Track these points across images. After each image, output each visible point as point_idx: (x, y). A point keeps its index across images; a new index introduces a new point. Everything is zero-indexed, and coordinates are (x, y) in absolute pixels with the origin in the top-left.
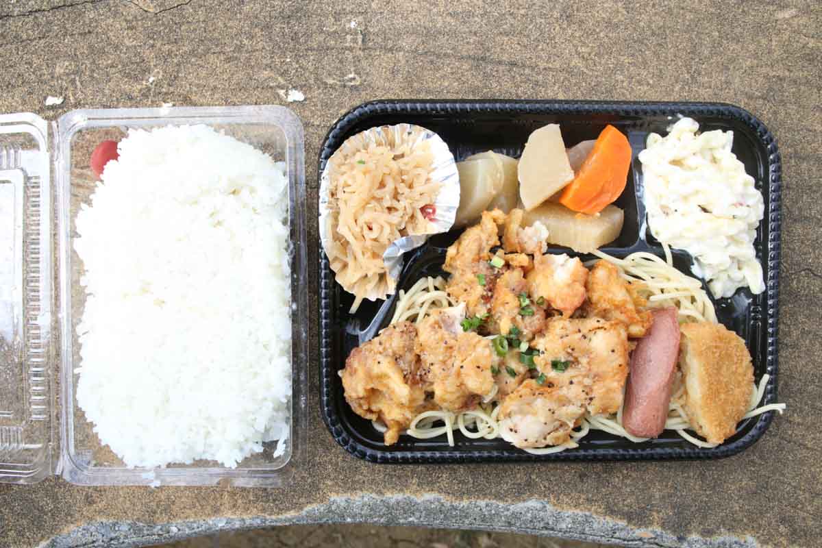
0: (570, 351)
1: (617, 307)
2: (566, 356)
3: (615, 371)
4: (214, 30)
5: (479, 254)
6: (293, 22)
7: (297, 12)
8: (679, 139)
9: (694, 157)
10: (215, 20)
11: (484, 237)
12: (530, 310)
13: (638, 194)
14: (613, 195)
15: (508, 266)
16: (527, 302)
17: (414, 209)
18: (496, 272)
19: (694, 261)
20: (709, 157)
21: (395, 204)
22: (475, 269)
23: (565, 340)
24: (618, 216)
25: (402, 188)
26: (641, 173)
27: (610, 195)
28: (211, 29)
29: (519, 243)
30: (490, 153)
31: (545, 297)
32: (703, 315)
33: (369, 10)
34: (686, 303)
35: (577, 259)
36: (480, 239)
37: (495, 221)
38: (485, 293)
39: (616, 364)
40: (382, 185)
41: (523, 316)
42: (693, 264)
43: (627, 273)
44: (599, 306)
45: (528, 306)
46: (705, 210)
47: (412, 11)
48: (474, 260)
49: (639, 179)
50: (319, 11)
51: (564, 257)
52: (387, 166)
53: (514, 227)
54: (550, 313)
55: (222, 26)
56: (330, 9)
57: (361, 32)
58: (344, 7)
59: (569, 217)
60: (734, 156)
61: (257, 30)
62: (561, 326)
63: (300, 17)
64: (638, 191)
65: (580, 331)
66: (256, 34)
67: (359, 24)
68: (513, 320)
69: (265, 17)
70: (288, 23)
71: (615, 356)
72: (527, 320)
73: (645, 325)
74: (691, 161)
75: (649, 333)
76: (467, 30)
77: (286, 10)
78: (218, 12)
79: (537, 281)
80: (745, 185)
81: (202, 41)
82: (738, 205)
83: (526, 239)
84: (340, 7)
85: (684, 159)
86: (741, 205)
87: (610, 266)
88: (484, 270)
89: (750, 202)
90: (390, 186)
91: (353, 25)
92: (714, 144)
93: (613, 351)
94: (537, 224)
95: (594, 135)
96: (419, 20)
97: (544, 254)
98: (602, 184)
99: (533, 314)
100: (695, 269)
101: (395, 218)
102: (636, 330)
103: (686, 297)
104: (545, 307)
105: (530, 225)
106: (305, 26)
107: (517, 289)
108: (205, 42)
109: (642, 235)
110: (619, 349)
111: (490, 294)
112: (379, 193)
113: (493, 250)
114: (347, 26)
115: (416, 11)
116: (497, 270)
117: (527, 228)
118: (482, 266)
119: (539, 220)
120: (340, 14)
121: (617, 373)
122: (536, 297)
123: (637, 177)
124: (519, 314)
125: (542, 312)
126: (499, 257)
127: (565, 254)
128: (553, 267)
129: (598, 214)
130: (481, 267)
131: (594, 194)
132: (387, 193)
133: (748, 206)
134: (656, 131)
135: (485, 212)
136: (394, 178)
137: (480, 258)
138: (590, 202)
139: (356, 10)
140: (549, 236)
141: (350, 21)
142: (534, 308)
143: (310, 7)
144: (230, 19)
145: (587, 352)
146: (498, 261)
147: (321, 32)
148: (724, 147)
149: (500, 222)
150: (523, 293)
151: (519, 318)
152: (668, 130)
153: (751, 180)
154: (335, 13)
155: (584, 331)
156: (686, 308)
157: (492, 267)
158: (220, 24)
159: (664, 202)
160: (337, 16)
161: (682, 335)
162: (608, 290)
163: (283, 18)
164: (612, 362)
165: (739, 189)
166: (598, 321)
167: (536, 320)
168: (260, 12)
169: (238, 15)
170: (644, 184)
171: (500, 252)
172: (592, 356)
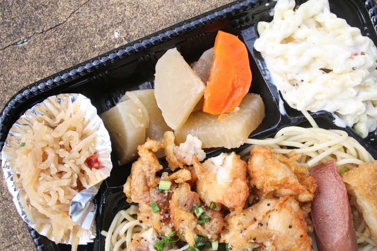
0: (253, 241)
1: (281, 186)
2: (251, 245)
3: (299, 242)
4: (11, 79)
5: (146, 185)
6: (69, 50)
7: (69, 41)
8: (283, 19)
9: (300, 29)
10: (10, 72)
11: (146, 168)
12: (206, 217)
13: (266, 78)
14: (244, 87)
15: (175, 184)
16: (201, 211)
17: (79, 166)
18: (166, 195)
19: (335, 116)
20: (314, 25)
21: (62, 168)
22: (147, 200)
23: (245, 233)
24: (257, 102)
25: (63, 153)
26: (262, 60)
27: (241, 89)
28: (9, 79)
29: (179, 160)
30: (128, 93)
31: (214, 201)
32: (358, 158)
33: (125, 19)
34: (340, 154)
35: (233, 153)
36: (143, 171)
37: (150, 150)
38: (162, 217)
39: (297, 236)
40: (45, 157)
41: (202, 225)
42: (335, 119)
43: (282, 147)
44: (264, 191)
45: (203, 214)
46: (327, 71)
47: (159, 7)
48: (144, 192)
49: (262, 64)
50: (86, 34)
51: (222, 155)
52: (43, 140)
53: (170, 148)
54: (225, 211)
55: (16, 74)
56: (94, 29)
57: (125, 38)
58: (105, 23)
59: (213, 121)
60: (334, 16)
61: (43, 67)
62: (237, 222)
63: (73, 44)
64: (265, 75)
65: (255, 220)
66: (44, 71)
67: (121, 33)
68: (195, 230)
69: (46, 55)
70: (66, 52)
71: (293, 230)
72: (208, 226)
73: (311, 190)
74: (300, 34)
75: (318, 193)
76: (208, 6)
77: (61, 43)
78: (10, 64)
79: (204, 189)
80: (353, 36)
81: (6, 91)
82: (353, 56)
83: (183, 155)
84: (101, 25)
85: (293, 34)
86: (356, 54)
87: (262, 151)
88: (155, 196)
89: (363, 49)
90: (51, 155)
91: (116, 35)
92: (313, 11)
93: (290, 227)
94: (189, 137)
95: (211, 44)
96: (167, 12)
97: (202, 162)
98: (231, 83)
99: (210, 220)
100: (338, 122)
101: (65, 181)
102: (305, 197)
103: (339, 150)
104: (218, 209)
105: (184, 141)
106: (79, 51)
107: (189, 204)
108: (8, 91)
109: (282, 111)
110: (295, 223)
111: (167, 216)
112: (44, 166)
113: (158, 174)
114: (112, 37)
115: (163, 6)
116: (166, 192)
117: (181, 144)
118: (154, 194)
119: (189, 133)
120: (103, 30)
121: (301, 244)
122: (208, 203)
123: (260, 64)
124: (198, 223)
125: (218, 215)
126: (164, 180)
127: (222, 153)
128: (214, 171)
129: (237, 109)
130: (152, 194)
131: (228, 94)
132: (51, 162)
133: (362, 54)
134: (262, 20)
135: (139, 147)
136: (52, 148)
137: (149, 188)
138: (227, 102)
139: (114, 23)
140: (203, 144)
141: (113, 33)
142: (209, 214)
143: (78, 34)
144: (20, 67)
145: (269, 236)
146: (165, 184)
147: (94, 50)
148: (322, 11)
149: (155, 149)
150: (195, 205)
151: (199, 227)
152: (271, 14)
153: (357, 30)
154: (99, 31)
155: (259, 218)
156: (343, 158)
157: (162, 192)
158: (15, 73)
159: (290, 77)
160: (102, 33)
161: (347, 185)
162: (267, 174)
163: (60, 50)
164: (293, 236)
165: (349, 42)
166: (269, 205)
167: (215, 224)
168: (41, 52)
169: (26, 61)
170: (268, 67)
171: (165, 174)
172: (273, 238)
